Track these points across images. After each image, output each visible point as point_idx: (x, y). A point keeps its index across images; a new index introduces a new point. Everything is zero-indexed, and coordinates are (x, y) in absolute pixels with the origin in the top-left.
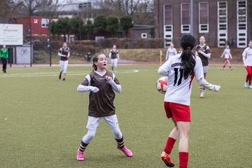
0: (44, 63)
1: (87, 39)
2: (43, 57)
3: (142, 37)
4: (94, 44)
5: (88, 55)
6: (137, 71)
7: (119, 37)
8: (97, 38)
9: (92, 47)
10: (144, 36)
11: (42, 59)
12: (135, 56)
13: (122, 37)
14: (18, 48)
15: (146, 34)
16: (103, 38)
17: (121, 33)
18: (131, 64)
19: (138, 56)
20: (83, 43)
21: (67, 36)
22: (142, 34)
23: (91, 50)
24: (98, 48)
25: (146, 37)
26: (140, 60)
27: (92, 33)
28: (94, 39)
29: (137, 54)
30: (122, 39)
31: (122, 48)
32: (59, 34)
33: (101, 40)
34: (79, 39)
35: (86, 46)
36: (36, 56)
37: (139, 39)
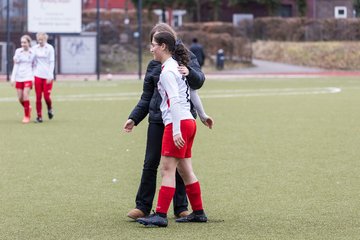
0: (121, 71)
1: (212, 20)
2: (118, 59)
3: (337, 15)
4: (231, 31)
5: (219, 55)
6: (337, 90)
7: (283, 16)
8: (237, 18)
9: (226, 37)
10: (341, 12)
11: (118, 64)
12: (323, 58)
13: (291, 15)
14: (64, 40)
15: (345, 9)
16: (250, 17)
17: (290, 6)
18: (314, 75)
19: (329, 59)
20: (205, 29)
21: (167, 13)
22: (337, 9)
23: (224, 44)
24: (239, 39)
25: (345, 16)
26: (331, 68)
27: (224, 7)
28: (231, 20)
29: (327, 54)
30: (292, 20)
31: (291, 40)
32: (151, 9)
33: (246, 21)
34: (195, 20)
35: (214, 36)
36: (103, 57)
37: (329, 20)
